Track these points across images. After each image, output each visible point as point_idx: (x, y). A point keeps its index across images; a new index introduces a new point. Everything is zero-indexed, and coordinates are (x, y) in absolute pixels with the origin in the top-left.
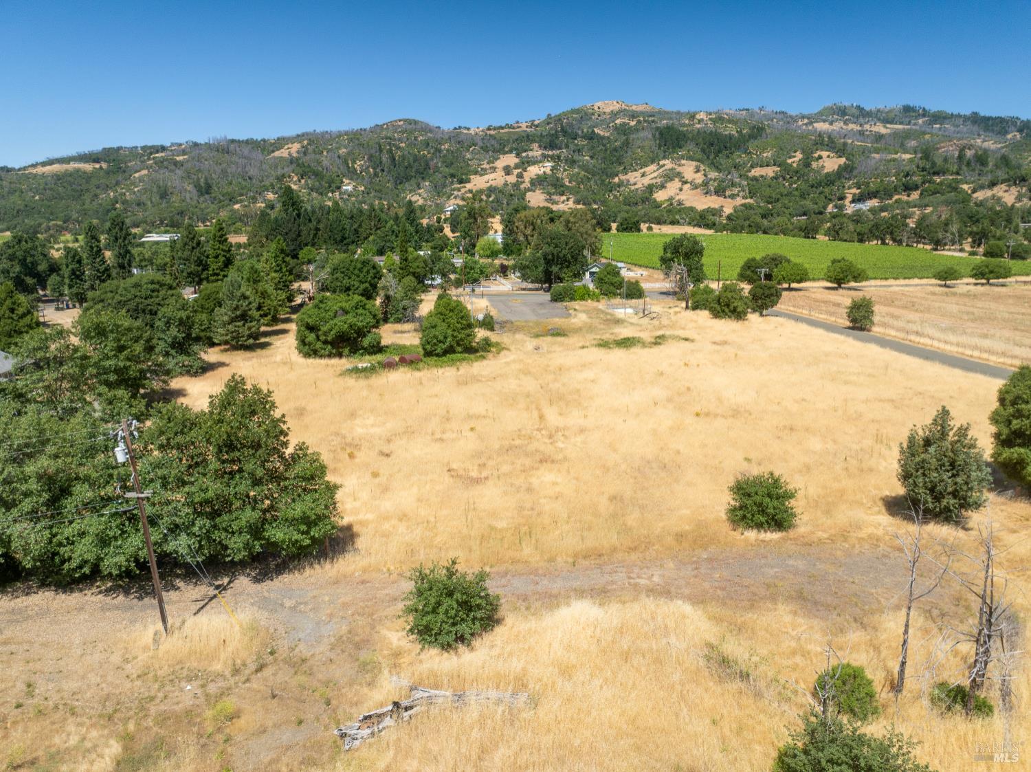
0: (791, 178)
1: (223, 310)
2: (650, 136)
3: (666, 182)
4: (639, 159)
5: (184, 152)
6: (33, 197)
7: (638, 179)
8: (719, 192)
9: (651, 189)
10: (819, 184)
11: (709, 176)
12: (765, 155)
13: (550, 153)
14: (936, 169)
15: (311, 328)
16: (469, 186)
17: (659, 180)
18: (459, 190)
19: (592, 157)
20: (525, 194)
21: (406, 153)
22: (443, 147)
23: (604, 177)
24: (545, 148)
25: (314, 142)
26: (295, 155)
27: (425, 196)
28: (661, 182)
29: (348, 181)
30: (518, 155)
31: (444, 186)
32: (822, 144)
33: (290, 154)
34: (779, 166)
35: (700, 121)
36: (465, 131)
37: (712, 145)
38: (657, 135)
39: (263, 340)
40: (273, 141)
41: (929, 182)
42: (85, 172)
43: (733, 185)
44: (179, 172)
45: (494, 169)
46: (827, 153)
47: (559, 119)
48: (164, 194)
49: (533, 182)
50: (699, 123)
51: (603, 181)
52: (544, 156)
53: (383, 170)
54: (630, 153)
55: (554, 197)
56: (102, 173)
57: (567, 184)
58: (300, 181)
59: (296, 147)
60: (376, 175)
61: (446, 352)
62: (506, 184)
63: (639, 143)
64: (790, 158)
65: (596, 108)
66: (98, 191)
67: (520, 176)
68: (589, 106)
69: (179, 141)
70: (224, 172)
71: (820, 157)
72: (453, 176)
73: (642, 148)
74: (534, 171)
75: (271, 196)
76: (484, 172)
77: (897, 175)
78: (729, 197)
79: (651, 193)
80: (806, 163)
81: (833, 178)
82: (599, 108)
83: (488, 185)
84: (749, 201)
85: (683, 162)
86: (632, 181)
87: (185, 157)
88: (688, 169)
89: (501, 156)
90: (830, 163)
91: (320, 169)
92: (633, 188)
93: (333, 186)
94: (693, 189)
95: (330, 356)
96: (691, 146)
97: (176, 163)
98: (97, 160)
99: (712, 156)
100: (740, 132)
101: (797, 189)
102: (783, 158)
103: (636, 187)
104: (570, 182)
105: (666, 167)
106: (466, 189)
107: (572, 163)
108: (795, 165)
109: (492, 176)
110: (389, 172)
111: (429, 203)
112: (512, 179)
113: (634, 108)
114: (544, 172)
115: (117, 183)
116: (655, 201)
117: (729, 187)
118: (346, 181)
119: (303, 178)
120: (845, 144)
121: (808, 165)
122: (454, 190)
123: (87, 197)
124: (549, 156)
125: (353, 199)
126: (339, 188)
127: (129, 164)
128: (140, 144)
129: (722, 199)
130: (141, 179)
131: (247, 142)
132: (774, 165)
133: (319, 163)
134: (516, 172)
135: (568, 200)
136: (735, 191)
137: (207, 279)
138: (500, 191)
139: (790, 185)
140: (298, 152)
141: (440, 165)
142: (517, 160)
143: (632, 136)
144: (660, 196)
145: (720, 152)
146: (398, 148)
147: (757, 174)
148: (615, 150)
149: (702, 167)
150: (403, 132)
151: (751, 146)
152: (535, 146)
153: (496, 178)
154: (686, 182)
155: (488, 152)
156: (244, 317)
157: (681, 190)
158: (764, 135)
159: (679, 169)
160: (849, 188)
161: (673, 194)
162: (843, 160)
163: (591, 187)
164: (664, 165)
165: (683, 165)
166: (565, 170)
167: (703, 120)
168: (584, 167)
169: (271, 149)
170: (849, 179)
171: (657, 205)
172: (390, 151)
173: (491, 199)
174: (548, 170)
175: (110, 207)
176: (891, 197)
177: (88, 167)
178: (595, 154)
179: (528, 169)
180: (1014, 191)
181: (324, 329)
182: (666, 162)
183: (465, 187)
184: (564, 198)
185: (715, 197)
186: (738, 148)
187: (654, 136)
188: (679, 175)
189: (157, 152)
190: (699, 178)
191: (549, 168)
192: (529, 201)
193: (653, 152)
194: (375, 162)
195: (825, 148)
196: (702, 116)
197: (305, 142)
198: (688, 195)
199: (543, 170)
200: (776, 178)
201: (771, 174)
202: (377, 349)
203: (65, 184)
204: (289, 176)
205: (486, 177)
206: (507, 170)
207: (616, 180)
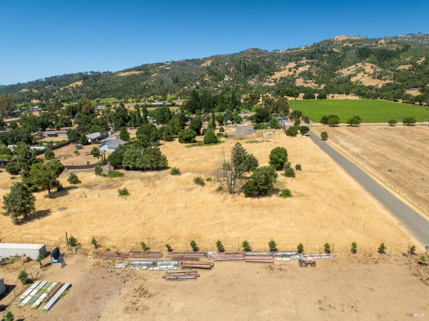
0: (417, 70)
1: (164, 132)
2: (355, 52)
3: (357, 73)
4: (348, 63)
5: (169, 66)
6: (120, 85)
7: (345, 72)
8: (379, 78)
9: (350, 76)
11: (376, 71)
12: (407, 59)
13: (310, 61)
15: (181, 137)
16: (273, 77)
17: (354, 73)
18: (269, 78)
19: (328, 62)
20: (295, 80)
21: (250, 63)
22: (266, 60)
23: (332, 71)
24: (308, 59)
25: (217, 60)
26: (209, 65)
27: (255, 81)
28: (355, 73)
29: (227, 76)
30: (296, 63)
31: (264, 77)
33: (207, 65)
34: (412, 64)
36: (278, 52)
37: (383, 55)
38: (358, 52)
39: (173, 139)
40: (202, 59)
42: (136, 75)
43: (387, 74)
44: (167, 74)
45: (285, 69)
47: (318, 45)
48: (162, 83)
49: (299, 75)
50: (380, 45)
51: (331, 73)
52: (307, 63)
53: (241, 71)
54: (344, 60)
55: (307, 81)
56: (142, 75)
57: (314, 75)
58: (209, 77)
59: (210, 62)
60: (238, 73)
61: (208, 143)
62: (288, 76)
63: (349, 56)
64: (419, 60)
65: (335, 39)
66: (140, 82)
67: (295, 72)
68: (332, 38)
69: (168, 61)
70: (183, 73)
72: (268, 72)
73: (350, 58)
74: (301, 69)
75: (198, 83)
76: (281, 70)
78: (383, 80)
79: (350, 78)
82: (337, 39)
83: (281, 76)
84: (392, 81)
86: (343, 72)
87: (170, 68)
88: (368, 68)
89: (289, 63)
91: (217, 72)
92: (342, 76)
93: (221, 78)
94: (368, 76)
95: (185, 143)
96: (372, 56)
97: (166, 70)
98: (140, 70)
100: (398, 49)
101: (418, 75)
102: (415, 60)
103: (344, 75)
104: (316, 74)
105: (359, 67)
106: (272, 78)
107: (318, 65)
108: (420, 64)
109: (283, 72)
110: (243, 72)
111: (256, 84)
112: (291, 73)
113: (353, 38)
114: (305, 70)
115: (147, 79)
117: (384, 75)
118: (226, 76)
119: (210, 76)
122: (267, 78)
123: (136, 84)
124: (309, 63)
125: (228, 83)
126: (223, 79)
127: (151, 71)
128: (155, 62)
129: (379, 81)
130: (154, 77)
131: (192, 60)
132: (410, 64)
133: (217, 69)
134: (293, 70)
135: (312, 82)
136: (387, 77)
137: (165, 122)
138: (285, 79)
139: (416, 73)
140: (210, 64)
141: (264, 68)
142: (295, 65)
143: (348, 52)
144: (353, 79)
145: (386, 58)
146: (248, 61)
147: (401, 68)
148: (339, 59)
149: (375, 66)
150: (251, 54)
151: (401, 55)
152: (304, 58)
153: (285, 73)
154: (366, 73)
155: (284, 61)
156: (169, 134)
157: (363, 76)
158: (409, 50)
159: (364, 67)
161: (359, 79)
163: (325, 76)
164: (358, 66)
165: (366, 65)
166: (314, 69)
167: (382, 43)
168: (323, 68)
169: (201, 63)
171: (351, 83)
172: (244, 63)
173: (280, 82)
174: (307, 69)
175: (144, 88)
177: (137, 73)
178: (329, 61)
179: (299, 69)
181: (183, 137)
182: (360, 64)
183: (272, 77)
184: (311, 81)
185: (377, 80)
186: (395, 56)
188: (363, 70)
189: (160, 66)
190: (372, 71)
191: (307, 68)
192: (296, 83)
193: (355, 60)
194: (238, 68)
196: (382, 41)
197: (213, 60)
198: (366, 79)
199: (305, 69)
200: (409, 70)
201: (408, 68)
202: (195, 142)
203: (130, 80)
204: (205, 75)
205: (281, 73)
206: (290, 70)
207: (337, 72)
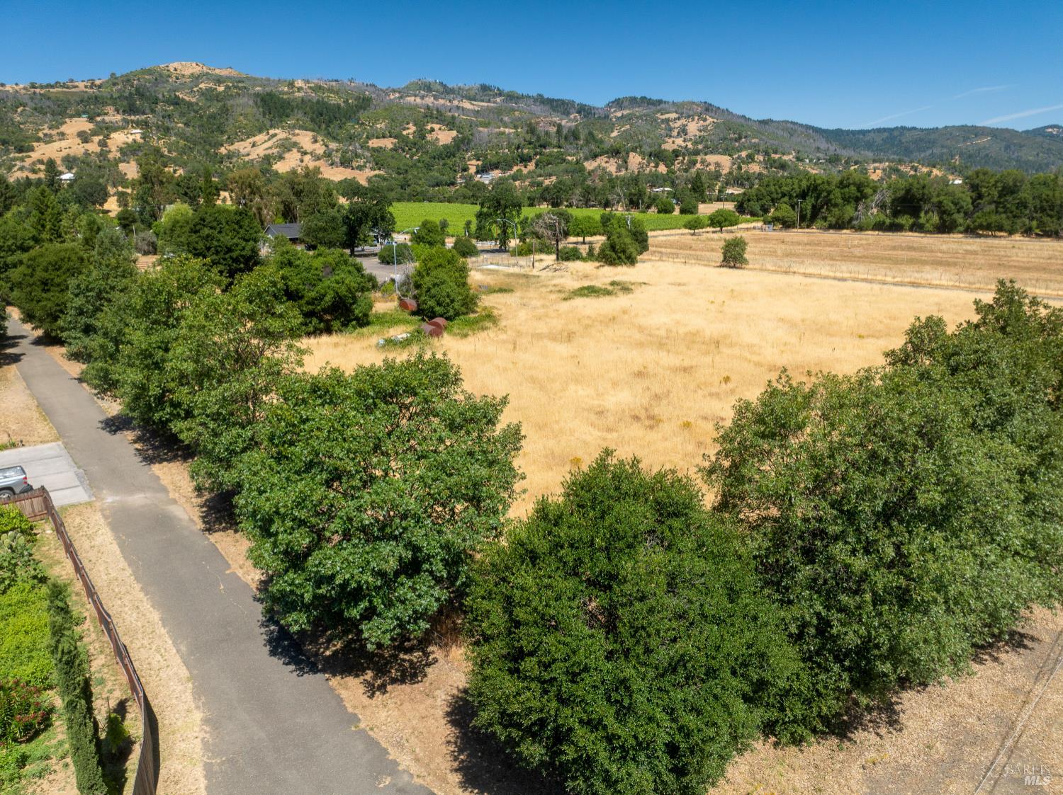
0: (410, 149)
2: (251, 103)
3: (284, 152)
4: (244, 128)
8: (345, 163)
9: (267, 159)
10: (440, 157)
11: (329, 147)
12: (379, 126)
13: (133, 117)
14: (542, 142)
16: (34, 155)
17: (274, 151)
18: (22, 160)
19: (186, 124)
20: (116, 165)
23: (207, 147)
24: (124, 112)
28: (278, 152)
30: (91, 119)
32: (431, 117)
34: (396, 137)
35: (300, 89)
37: (321, 114)
38: (259, 102)
41: (540, 154)
43: (357, 156)
45: (63, 136)
46: (438, 126)
47: (127, 80)
49: (122, 152)
50: (300, 92)
51: (208, 152)
52: (126, 122)
54: (231, 121)
57: (166, 153)
62: (87, 154)
63: (239, 109)
64: (404, 129)
65: (172, 70)
67: (103, 144)
68: (162, 66)
71: (433, 130)
72: (5, 143)
73: (245, 116)
74: (119, 139)
76: (48, 139)
77: (509, 147)
78: (357, 168)
79: (270, 164)
80: (421, 134)
81: (452, 150)
82: (176, 70)
83: (62, 154)
85: (297, 131)
86: (243, 151)
88: (305, 139)
89: (67, 120)
90: (444, 137)
92: (247, 159)
94: (316, 160)
96: (300, 114)
99: (324, 126)
100: (346, 102)
101: (419, 161)
102: (397, 129)
103: (250, 157)
104: (169, 152)
105: (278, 137)
106: (33, 159)
107: (165, 130)
108: (411, 137)
109: (64, 144)
112: (93, 148)
113: (217, 71)
114: (134, 140)
116: (277, 173)
117: (353, 158)
120: (453, 117)
121: (423, 137)
122: (14, 160)
124: (133, 121)
129: (349, 170)
132: (391, 137)
134: (96, 139)
136: (361, 162)
138: (83, 162)
139: (412, 156)
142: (92, 126)
143: (230, 103)
144: (280, 167)
145: (330, 121)
147: (375, 146)
148: (213, 117)
149: (320, 138)
151: (362, 115)
152: (110, 109)
153: (70, 147)
154: (305, 153)
155: (45, 114)
157: (302, 161)
158: (373, 107)
159: (294, 139)
160: (469, 160)
161: (294, 166)
162: (454, 133)
163: (196, 158)
164: (275, 135)
165: (298, 135)
166: (159, 138)
167: (302, 88)
168: (181, 135)
170: (467, 151)
174: (138, 138)
176: (510, 168)
178: (189, 122)
179: (111, 136)
180: (612, 161)
182: (277, 131)
183: (30, 157)
185: (341, 169)
186: (349, 119)
187: (256, 103)
188: (295, 144)
190: (320, 149)
191: (138, 136)
192: (123, 173)
193: (258, 120)
195: (435, 120)
196: (299, 83)
199: (130, 137)
200: (395, 150)
201: (390, 146)
205: (56, 145)
206: (84, 137)
207: (223, 151)
